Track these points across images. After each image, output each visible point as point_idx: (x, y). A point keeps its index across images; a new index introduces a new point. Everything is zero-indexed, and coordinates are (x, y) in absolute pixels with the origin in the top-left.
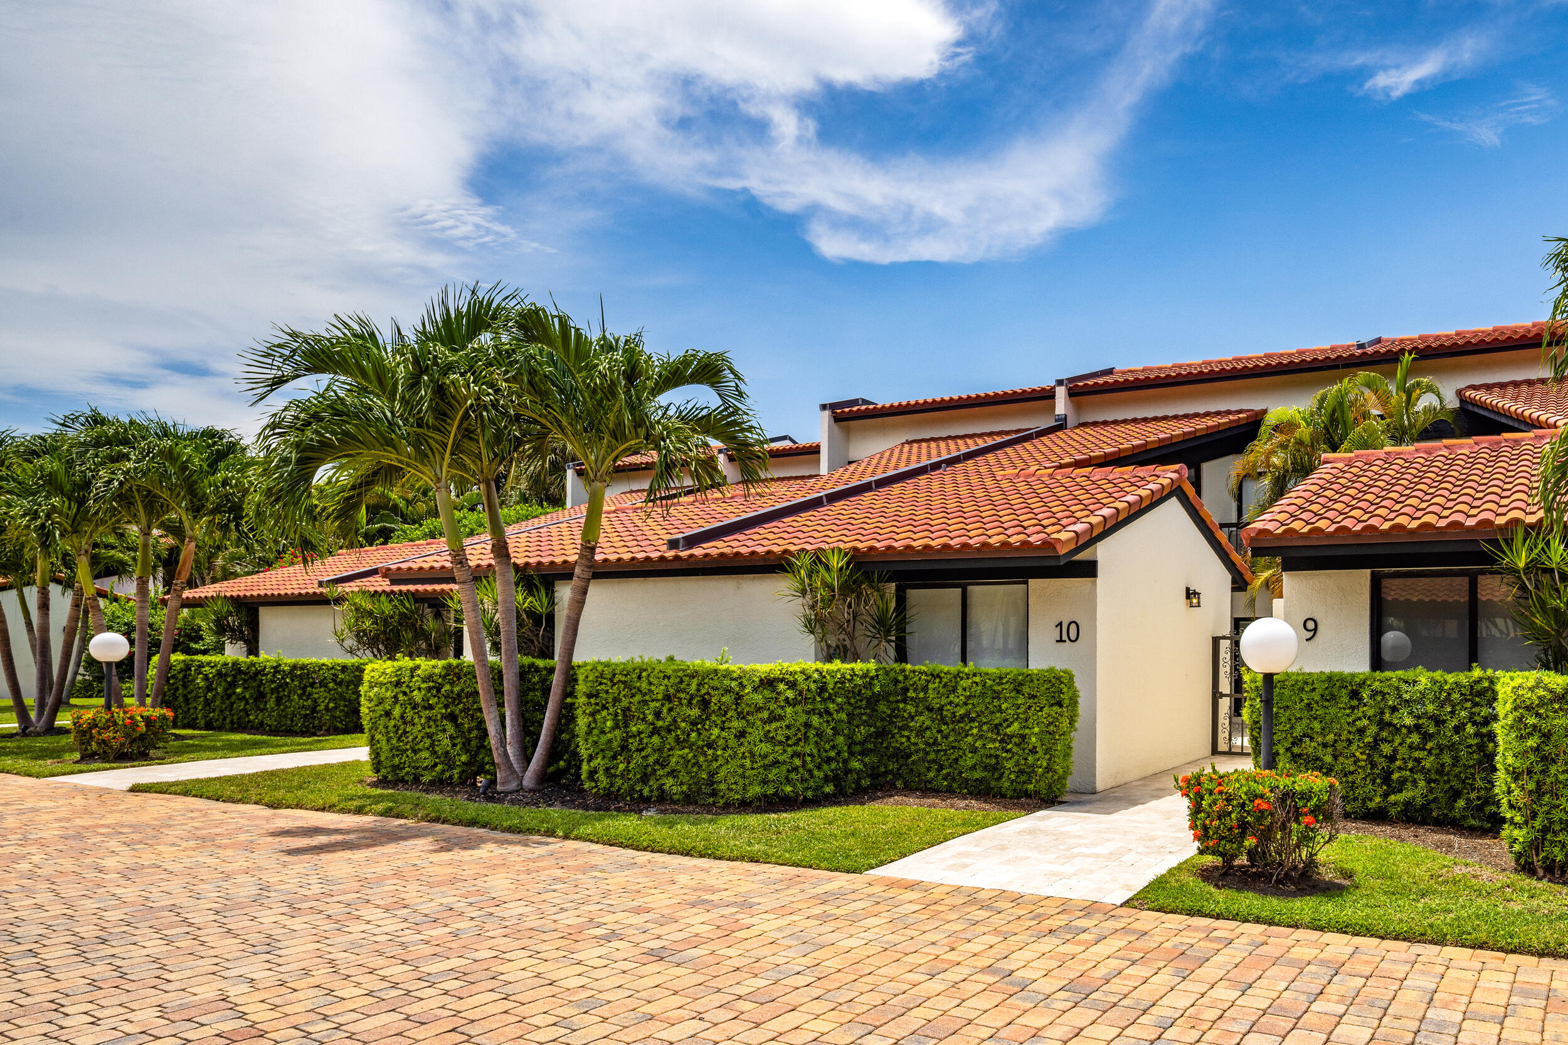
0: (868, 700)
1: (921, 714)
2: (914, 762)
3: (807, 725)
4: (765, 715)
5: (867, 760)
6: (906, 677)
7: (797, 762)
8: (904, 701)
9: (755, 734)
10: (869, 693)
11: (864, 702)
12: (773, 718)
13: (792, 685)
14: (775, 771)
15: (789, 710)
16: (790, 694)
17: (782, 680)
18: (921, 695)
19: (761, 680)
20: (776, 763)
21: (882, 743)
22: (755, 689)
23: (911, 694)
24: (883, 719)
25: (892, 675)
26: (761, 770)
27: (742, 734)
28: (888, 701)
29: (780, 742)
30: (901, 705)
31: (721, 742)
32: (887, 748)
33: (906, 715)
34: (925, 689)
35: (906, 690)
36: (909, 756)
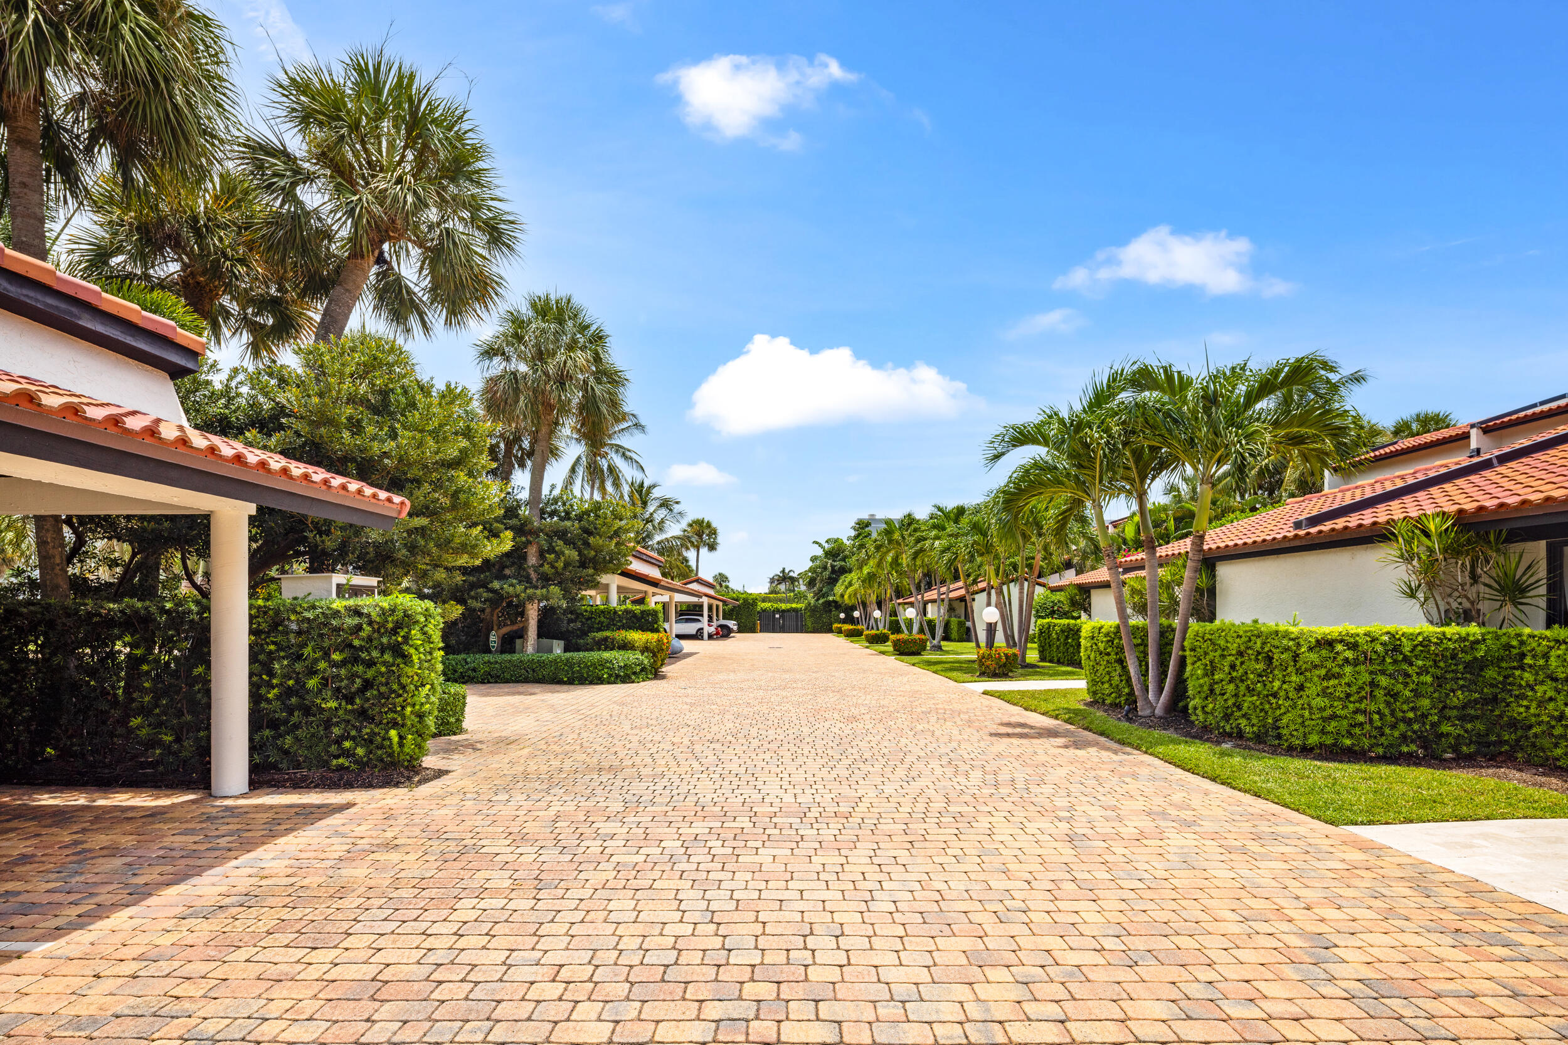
0: (1468, 666)
1: (1542, 683)
2: (1536, 736)
3: (1373, 684)
4: (1323, 672)
5: (1469, 726)
6: (1522, 643)
7: (1361, 718)
8: (1522, 668)
9: (1312, 689)
10: (1469, 658)
11: (1461, 667)
12: (1329, 676)
13: (1354, 646)
14: (1333, 724)
15: (1348, 669)
16: (1349, 654)
17: (1341, 641)
18: (1542, 662)
19: (1318, 641)
20: (1334, 717)
21: (1492, 711)
22: (1311, 649)
23: (1528, 660)
24: (1492, 686)
25: (1504, 639)
26: (1320, 722)
27: (1301, 688)
28: (1500, 668)
29: (1340, 699)
30: (1517, 673)
31: (1282, 693)
32: (1500, 716)
33: (1523, 683)
34: (1546, 656)
35: (1523, 656)
36: (1530, 727)
